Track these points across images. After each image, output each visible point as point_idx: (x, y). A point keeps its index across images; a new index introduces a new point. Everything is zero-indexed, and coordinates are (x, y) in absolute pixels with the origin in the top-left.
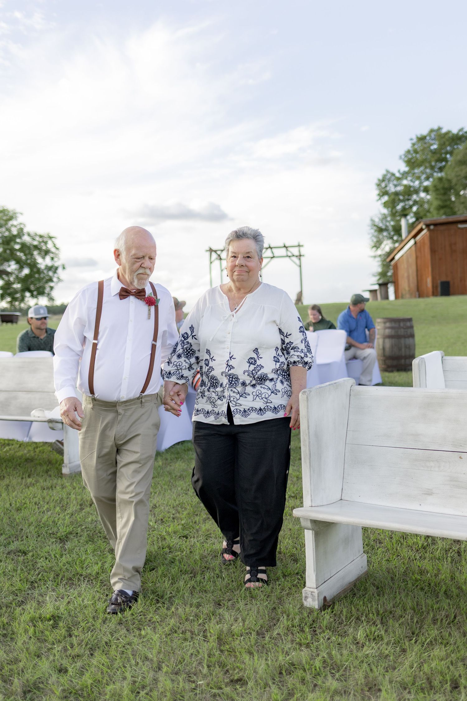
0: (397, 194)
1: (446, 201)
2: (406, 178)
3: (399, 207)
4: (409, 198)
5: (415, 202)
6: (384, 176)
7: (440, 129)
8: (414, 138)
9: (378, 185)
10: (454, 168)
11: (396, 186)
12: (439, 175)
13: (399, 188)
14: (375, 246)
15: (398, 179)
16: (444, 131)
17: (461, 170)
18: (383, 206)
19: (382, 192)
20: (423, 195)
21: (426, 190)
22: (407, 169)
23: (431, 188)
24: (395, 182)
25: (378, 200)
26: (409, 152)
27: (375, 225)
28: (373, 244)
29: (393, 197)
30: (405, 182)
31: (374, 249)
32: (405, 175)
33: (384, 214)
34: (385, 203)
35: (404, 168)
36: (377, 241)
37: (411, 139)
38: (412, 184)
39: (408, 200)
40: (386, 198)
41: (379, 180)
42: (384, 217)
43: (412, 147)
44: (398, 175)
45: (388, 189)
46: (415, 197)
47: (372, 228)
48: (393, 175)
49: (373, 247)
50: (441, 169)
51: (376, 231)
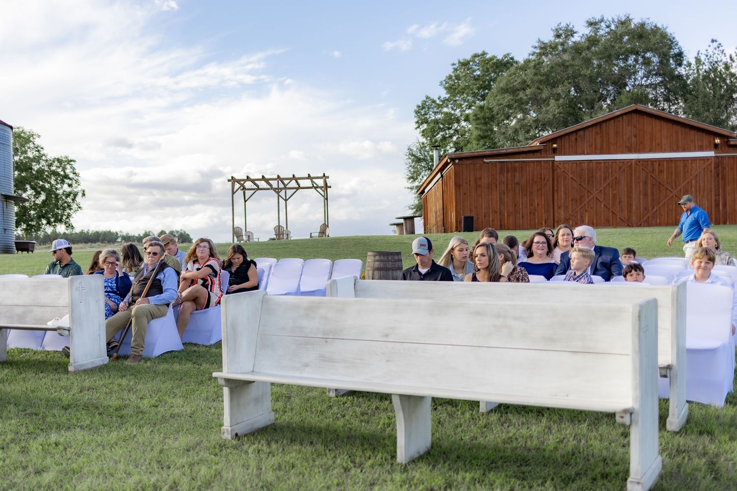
0: (436, 122)
1: (486, 131)
2: (447, 106)
3: (439, 137)
4: (450, 126)
5: (456, 131)
6: (424, 102)
7: (484, 54)
8: (456, 62)
9: (417, 112)
10: (496, 96)
11: (435, 113)
12: (482, 103)
13: (439, 116)
14: (412, 178)
15: (439, 106)
16: (488, 56)
17: (504, 98)
18: (421, 134)
19: (421, 119)
20: (463, 124)
21: (467, 119)
22: (447, 96)
23: (471, 118)
24: (435, 110)
25: (416, 129)
26: (450, 77)
27: (412, 155)
28: (410, 175)
29: (432, 125)
30: (445, 110)
31: (412, 180)
32: (445, 102)
33: (423, 144)
34: (423, 131)
35: (444, 94)
36: (414, 172)
37: (454, 64)
38: (453, 112)
39: (449, 129)
40: (425, 126)
41: (419, 107)
42: (423, 146)
43: (453, 72)
44: (438, 102)
45: (428, 116)
46: (456, 125)
47: (409, 158)
48: (434, 101)
49: (409, 179)
50: (483, 97)
51: (413, 162)
